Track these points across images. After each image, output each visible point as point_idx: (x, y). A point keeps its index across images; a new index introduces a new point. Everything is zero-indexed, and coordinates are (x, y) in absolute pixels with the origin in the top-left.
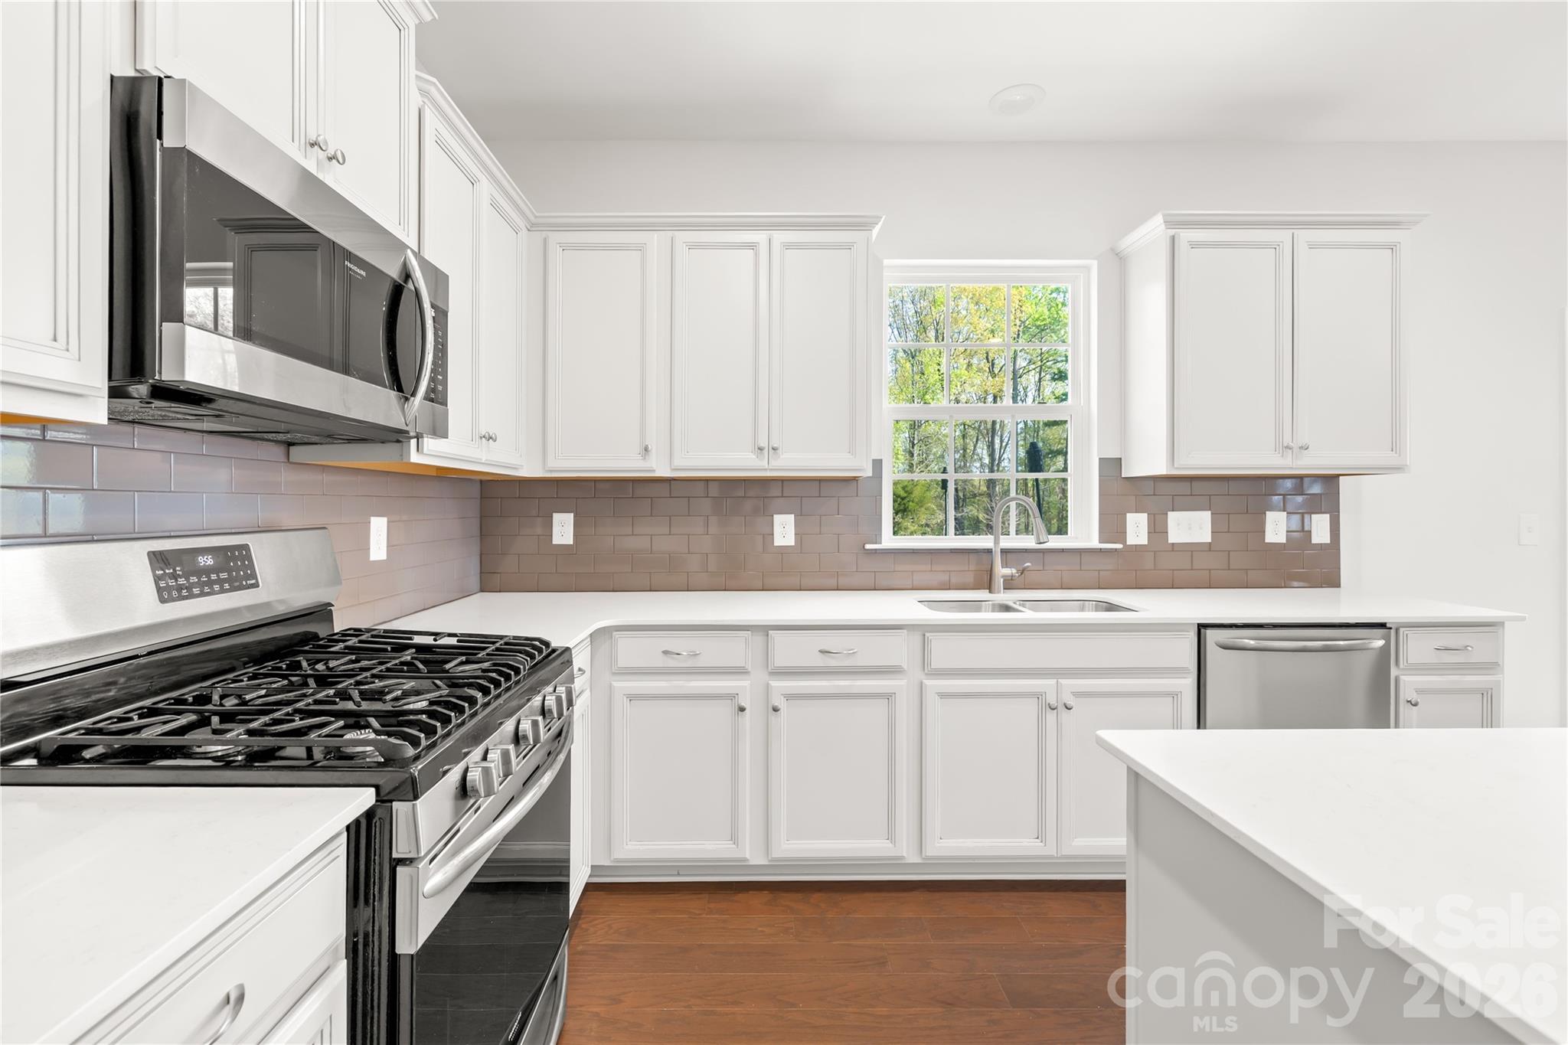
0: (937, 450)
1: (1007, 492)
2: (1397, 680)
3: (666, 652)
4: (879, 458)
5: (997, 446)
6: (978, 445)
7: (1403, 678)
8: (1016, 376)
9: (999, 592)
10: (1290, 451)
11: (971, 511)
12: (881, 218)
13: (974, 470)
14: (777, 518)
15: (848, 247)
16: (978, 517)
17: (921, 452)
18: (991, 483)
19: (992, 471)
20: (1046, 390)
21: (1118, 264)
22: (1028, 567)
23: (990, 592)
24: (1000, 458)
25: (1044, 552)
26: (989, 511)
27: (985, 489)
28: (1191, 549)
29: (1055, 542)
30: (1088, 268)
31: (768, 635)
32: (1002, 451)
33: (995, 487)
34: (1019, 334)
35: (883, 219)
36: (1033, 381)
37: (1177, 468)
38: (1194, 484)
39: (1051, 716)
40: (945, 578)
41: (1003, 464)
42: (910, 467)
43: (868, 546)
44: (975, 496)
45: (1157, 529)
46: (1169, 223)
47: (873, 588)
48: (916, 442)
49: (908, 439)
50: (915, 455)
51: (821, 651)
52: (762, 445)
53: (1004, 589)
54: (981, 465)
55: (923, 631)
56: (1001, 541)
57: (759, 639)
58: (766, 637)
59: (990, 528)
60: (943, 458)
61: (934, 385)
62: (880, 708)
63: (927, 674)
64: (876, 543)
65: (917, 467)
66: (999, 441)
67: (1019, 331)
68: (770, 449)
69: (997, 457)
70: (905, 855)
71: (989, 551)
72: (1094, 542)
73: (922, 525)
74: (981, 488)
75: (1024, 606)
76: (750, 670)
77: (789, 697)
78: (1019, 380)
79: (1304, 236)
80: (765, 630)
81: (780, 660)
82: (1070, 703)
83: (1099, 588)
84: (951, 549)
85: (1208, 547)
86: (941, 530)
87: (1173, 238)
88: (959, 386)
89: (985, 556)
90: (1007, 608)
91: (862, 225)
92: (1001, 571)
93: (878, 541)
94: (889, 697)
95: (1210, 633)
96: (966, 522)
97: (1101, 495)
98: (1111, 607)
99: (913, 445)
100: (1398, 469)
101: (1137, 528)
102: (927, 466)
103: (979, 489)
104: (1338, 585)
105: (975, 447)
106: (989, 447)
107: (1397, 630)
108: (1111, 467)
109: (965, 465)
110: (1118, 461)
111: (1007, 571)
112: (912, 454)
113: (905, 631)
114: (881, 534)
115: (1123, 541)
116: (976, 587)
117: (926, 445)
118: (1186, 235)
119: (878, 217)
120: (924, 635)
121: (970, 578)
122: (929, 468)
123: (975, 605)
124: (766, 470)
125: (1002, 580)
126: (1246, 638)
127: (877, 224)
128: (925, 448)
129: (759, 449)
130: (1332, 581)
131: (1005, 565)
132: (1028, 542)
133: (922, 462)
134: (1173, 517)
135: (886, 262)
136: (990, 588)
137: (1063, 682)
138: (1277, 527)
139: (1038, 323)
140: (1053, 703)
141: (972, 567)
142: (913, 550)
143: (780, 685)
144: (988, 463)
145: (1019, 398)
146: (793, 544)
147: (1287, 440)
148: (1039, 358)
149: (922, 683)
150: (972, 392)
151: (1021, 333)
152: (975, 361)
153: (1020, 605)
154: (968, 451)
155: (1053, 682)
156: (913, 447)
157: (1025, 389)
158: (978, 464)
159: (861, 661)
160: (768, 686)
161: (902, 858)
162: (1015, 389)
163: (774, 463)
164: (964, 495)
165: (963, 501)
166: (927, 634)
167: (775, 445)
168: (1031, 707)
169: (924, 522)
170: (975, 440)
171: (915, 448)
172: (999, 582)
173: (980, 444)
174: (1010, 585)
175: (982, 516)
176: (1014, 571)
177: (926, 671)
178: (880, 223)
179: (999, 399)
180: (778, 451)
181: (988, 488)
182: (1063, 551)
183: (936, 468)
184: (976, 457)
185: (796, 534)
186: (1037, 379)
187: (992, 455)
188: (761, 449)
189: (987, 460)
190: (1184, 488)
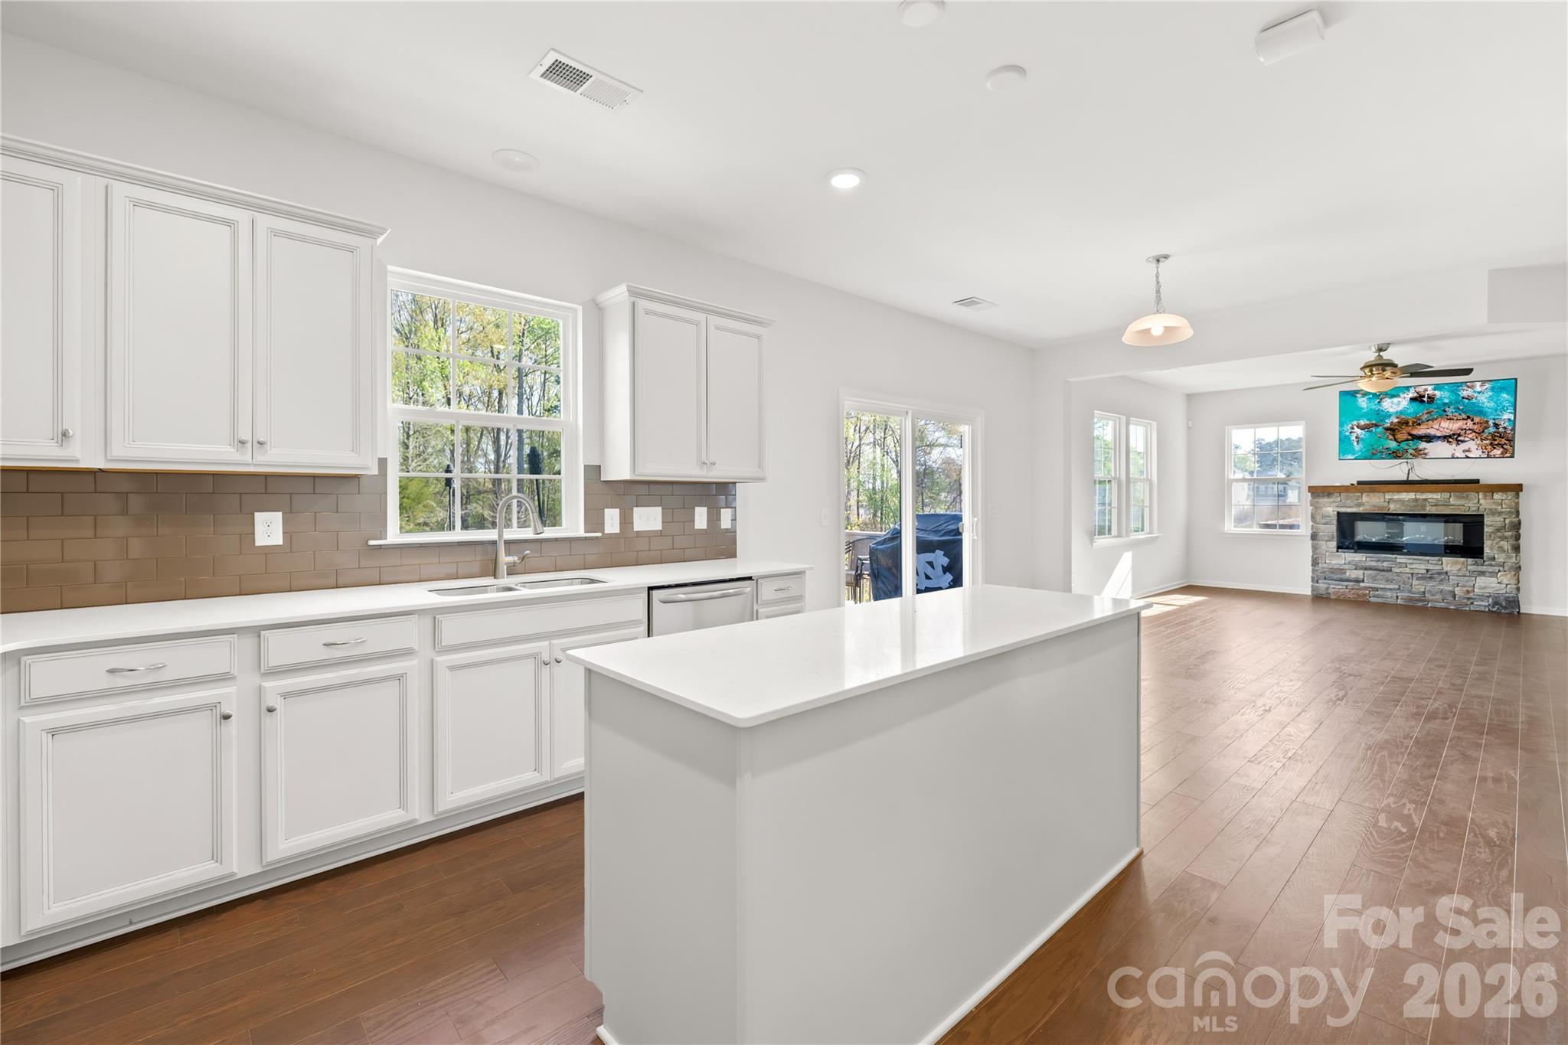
0: (436, 443)
1: (510, 491)
2: (757, 611)
3: (112, 671)
4: (385, 457)
5: (503, 442)
6: (483, 440)
7: (760, 610)
8: (521, 375)
9: (503, 577)
10: (705, 466)
11: (475, 507)
12: (387, 230)
13: (479, 466)
14: (259, 517)
15: (352, 250)
16: (483, 515)
17: (417, 444)
18: (497, 482)
19: (497, 471)
20: (551, 392)
21: (597, 313)
22: (527, 554)
23: (495, 578)
24: (506, 455)
25: (541, 542)
26: (493, 509)
27: (491, 486)
28: (649, 535)
29: (549, 533)
30: (575, 311)
31: (259, 636)
32: (508, 447)
33: (501, 484)
34: (523, 334)
35: (388, 232)
36: (538, 381)
37: (637, 475)
38: (651, 486)
39: (546, 670)
40: (452, 569)
41: (508, 461)
42: (405, 460)
43: (372, 543)
44: (480, 493)
45: (626, 520)
46: (633, 292)
47: (378, 583)
48: (411, 432)
49: (402, 429)
50: (411, 447)
51: (324, 645)
52: (243, 438)
53: (508, 574)
54: (486, 462)
55: (434, 614)
56: (504, 533)
57: (248, 642)
58: (257, 639)
59: (494, 525)
60: (444, 451)
61: (433, 373)
62: (391, 690)
63: (437, 652)
64: (381, 539)
65: (413, 461)
66: (505, 438)
67: (524, 330)
68: (255, 443)
69: (503, 454)
70: (417, 817)
71: (494, 543)
72: (580, 532)
73: (419, 524)
74: (486, 485)
75: (524, 587)
76: (236, 674)
77: (286, 695)
78: (524, 378)
79: (714, 320)
80: (257, 631)
81: (275, 659)
82: (559, 658)
83: (585, 569)
84: (458, 542)
85: (660, 534)
86: (447, 525)
87: (634, 303)
88: (461, 378)
89: (490, 547)
90: (510, 589)
91: (369, 233)
92: (505, 559)
93: (383, 535)
94: (400, 678)
95: (655, 593)
96: (469, 519)
97: (585, 494)
98: (593, 581)
99: (408, 436)
100: (762, 479)
101: (612, 520)
102: (425, 460)
103: (484, 485)
104: (735, 556)
105: (479, 443)
106: (494, 442)
107: (757, 580)
108: (593, 472)
109: (469, 460)
110: (598, 469)
111: (510, 559)
112: (407, 447)
113: (417, 616)
114: (386, 531)
115: (602, 530)
116: (482, 574)
117: (423, 437)
118: (642, 304)
119: (382, 229)
120: (435, 618)
121: (476, 568)
122: (427, 462)
123: (484, 589)
124: (249, 465)
125: (505, 567)
126: (680, 594)
127: (382, 234)
128: (422, 439)
129: (240, 442)
130: (732, 554)
131: (508, 553)
132: (528, 534)
133: (420, 455)
134: (638, 512)
135: (390, 268)
136: (495, 576)
137: (554, 642)
138: (701, 518)
139: (544, 326)
140: (546, 659)
141: (479, 558)
142: (420, 544)
143: (273, 685)
144: (493, 459)
145: (525, 396)
146: (281, 543)
147: (704, 459)
148: (544, 360)
149: (432, 661)
150: (474, 387)
151: (526, 332)
152: (479, 353)
153: (521, 586)
154: (472, 446)
155: (546, 643)
156: (408, 438)
157: (531, 388)
158: (482, 460)
159: (371, 648)
160: (260, 688)
161: (415, 820)
162: (521, 387)
163: (259, 458)
164: (467, 492)
165: (467, 498)
166: (437, 617)
167: (261, 439)
168: (529, 666)
169: (421, 520)
170: (479, 435)
171: (411, 439)
172: (503, 568)
173: (484, 439)
174: (512, 571)
175: (487, 513)
176: (516, 558)
177: (437, 649)
178: (385, 235)
179: (504, 394)
180: (265, 446)
181: (494, 485)
182: (556, 540)
183: (435, 462)
184: (480, 452)
185: (284, 533)
186: (542, 380)
187: (497, 451)
188: (242, 442)
189: (492, 457)
190: (644, 489)
